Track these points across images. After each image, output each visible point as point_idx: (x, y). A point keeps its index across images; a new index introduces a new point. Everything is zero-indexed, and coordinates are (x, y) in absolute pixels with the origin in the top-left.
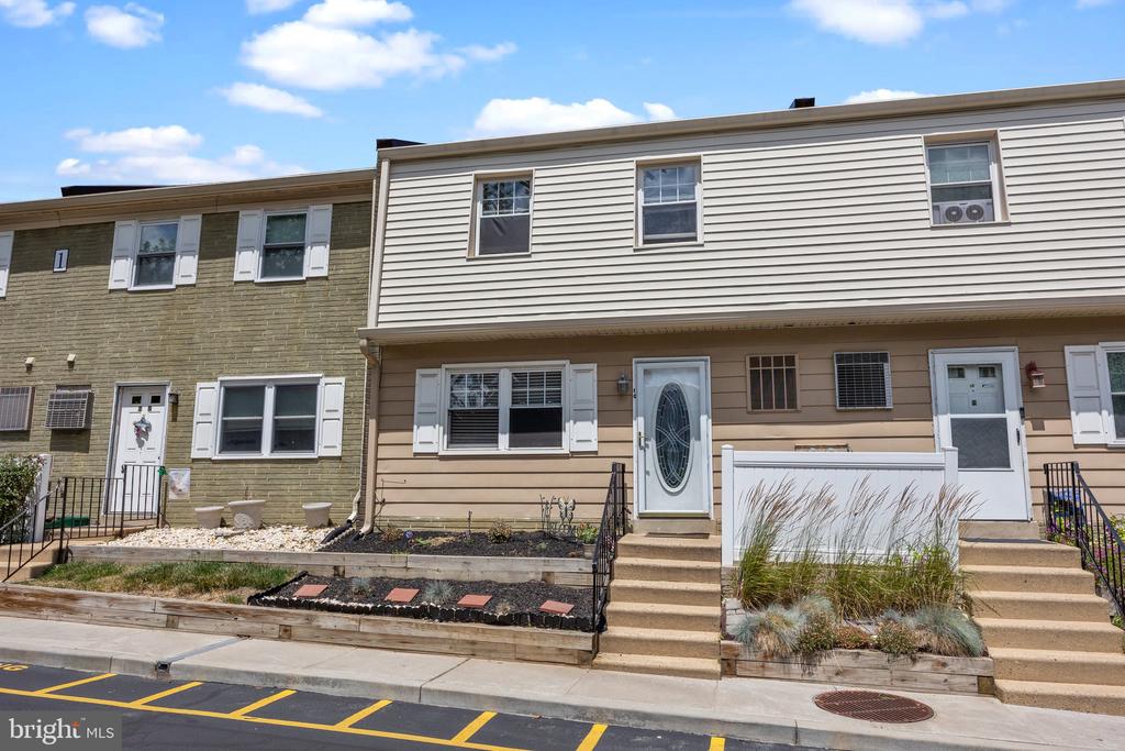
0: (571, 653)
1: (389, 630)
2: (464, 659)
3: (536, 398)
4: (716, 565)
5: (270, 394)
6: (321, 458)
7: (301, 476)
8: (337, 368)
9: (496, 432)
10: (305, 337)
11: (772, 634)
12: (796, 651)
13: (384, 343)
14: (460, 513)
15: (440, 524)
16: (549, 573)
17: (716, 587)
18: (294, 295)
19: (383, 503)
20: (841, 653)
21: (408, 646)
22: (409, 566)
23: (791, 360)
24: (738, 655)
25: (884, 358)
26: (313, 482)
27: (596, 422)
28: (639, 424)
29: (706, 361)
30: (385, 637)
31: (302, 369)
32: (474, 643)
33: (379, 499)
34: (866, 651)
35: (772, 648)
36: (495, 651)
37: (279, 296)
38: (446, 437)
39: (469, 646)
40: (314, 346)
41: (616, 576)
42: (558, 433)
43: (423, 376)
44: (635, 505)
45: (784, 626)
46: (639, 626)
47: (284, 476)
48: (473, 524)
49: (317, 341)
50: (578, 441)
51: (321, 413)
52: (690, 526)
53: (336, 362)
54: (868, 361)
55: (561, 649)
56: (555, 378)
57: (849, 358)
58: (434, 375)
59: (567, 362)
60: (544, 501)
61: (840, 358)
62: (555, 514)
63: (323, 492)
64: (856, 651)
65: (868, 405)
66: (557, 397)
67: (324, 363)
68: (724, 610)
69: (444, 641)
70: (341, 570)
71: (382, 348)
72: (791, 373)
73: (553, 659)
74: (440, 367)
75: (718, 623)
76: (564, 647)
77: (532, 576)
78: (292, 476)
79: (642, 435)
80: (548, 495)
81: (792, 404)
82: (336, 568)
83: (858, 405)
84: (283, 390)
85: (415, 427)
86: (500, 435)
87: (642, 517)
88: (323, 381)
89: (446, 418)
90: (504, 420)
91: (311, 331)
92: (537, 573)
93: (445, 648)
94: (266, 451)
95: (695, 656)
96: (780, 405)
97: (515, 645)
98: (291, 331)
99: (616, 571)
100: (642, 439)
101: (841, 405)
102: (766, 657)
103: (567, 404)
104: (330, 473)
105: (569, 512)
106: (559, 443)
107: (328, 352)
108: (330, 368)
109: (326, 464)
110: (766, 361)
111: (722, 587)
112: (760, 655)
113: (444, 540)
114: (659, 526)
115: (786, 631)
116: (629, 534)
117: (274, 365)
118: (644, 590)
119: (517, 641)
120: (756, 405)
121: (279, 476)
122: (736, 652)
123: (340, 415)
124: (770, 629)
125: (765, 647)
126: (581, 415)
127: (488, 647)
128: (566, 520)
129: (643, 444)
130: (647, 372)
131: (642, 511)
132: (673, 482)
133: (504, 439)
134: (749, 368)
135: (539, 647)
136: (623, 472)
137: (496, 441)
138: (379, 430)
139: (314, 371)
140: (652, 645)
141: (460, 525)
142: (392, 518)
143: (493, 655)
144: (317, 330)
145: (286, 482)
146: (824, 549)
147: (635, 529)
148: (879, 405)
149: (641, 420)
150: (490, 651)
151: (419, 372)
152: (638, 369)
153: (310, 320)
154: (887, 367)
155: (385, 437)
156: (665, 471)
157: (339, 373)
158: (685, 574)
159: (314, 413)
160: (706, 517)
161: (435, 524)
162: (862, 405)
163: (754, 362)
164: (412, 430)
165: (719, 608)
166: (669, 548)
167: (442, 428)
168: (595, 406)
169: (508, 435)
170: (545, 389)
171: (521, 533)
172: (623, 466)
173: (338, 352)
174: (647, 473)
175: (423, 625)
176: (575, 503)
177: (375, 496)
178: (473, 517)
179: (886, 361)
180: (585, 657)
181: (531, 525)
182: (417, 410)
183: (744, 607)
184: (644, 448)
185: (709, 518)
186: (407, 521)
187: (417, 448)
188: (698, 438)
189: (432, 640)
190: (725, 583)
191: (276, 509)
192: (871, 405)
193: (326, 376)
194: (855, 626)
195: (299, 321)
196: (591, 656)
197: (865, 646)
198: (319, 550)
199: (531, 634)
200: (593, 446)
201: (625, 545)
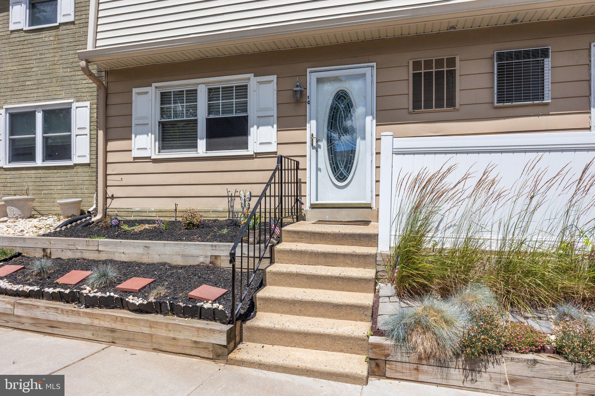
0: (205, 347)
1: (39, 314)
2: (104, 346)
3: (227, 108)
4: (371, 250)
5: (39, 117)
6: (76, 165)
7: (63, 179)
8: (85, 94)
9: (196, 139)
10: (61, 72)
11: (429, 335)
12: (457, 355)
13: (108, 68)
14: (168, 205)
15: (154, 214)
16: (216, 257)
17: (369, 273)
18: (51, 38)
19: (112, 197)
20: (512, 359)
21: (55, 331)
22: (101, 248)
23: (452, 62)
24: (388, 355)
25: (545, 53)
26: (72, 183)
27: (275, 126)
28: (312, 126)
29: (372, 67)
30: (36, 321)
31: (60, 97)
32: (113, 331)
33: (109, 194)
34: (542, 357)
35: (429, 350)
36: (133, 340)
37: (41, 40)
38: (157, 143)
39: (108, 334)
40: (67, 78)
41: (276, 260)
42: (245, 137)
43: (139, 94)
44: (308, 197)
45: (444, 325)
46: (288, 313)
47: (51, 179)
48: (179, 214)
49: (69, 74)
50: (261, 144)
51: (74, 131)
52: (354, 214)
53: (83, 90)
54: (529, 58)
55: (196, 342)
56: (242, 90)
57: (509, 56)
58: (146, 93)
59: (251, 76)
60: (230, 195)
61: (500, 57)
62: (237, 206)
63: (79, 191)
64: (531, 356)
65: (525, 100)
66: (244, 107)
67: (75, 91)
68: (377, 298)
69: (86, 327)
70: (48, 251)
71: (107, 72)
72: (452, 74)
73: (188, 352)
74: (151, 86)
75: (369, 313)
76: (198, 340)
77: (201, 259)
78: (58, 179)
79: (315, 136)
80: (232, 189)
81: (451, 103)
82: (44, 250)
83: (516, 100)
84: (49, 114)
85: (133, 136)
86: (199, 140)
87: (313, 207)
88: (74, 105)
89: (156, 128)
90: (202, 128)
91: (65, 66)
92: (206, 257)
93: (88, 334)
94: (39, 162)
95: (341, 351)
96: (439, 105)
97: (151, 335)
98: (51, 67)
99: (276, 256)
100: (315, 140)
101: (499, 101)
102: (420, 359)
103: (252, 113)
104: (83, 175)
105: (247, 203)
106: (245, 146)
107: (77, 82)
108: (79, 94)
109: (80, 169)
110: (428, 63)
111: (377, 272)
112: (414, 357)
113: (147, 226)
114: (327, 215)
115: (445, 332)
116: (302, 222)
117: (40, 94)
118: (298, 275)
119: (153, 331)
120: (416, 105)
121: (49, 179)
122: (387, 352)
123: (87, 131)
124: (427, 328)
125: (420, 349)
126: (263, 121)
127: (126, 336)
128: (245, 209)
129: (315, 144)
130: (320, 81)
131: (314, 201)
132: (341, 178)
133: (202, 143)
134: (411, 72)
135: (174, 339)
136: (298, 168)
137: (195, 146)
138: (107, 140)
139: (68, 98)
140: (296, 337)
141: (168, 214)
142: (120, 210)
143: (132, 343)
144: (68, 65)
145: (53, 184)
146: (487, 236)
147: (307, 217)
148: (537, 99)
149: (313, 123)
150: (128, 340)
151: (135, 90)
152: (312, 78)
153: (63, 58)
154: (548, 63)
155: (112, 145)
156: (335, 168)
157: (85, 98)
158: (341, 259)
159: (70, 131)
160: (368, 207)
161: (150, 214)
162: (520, 100)
163: (417, 65)
164: (130, 139)
165: (371, 296)
166: (329, 234)
167: (153, 136)
168: (275, 113)
169: (205, 140)
170: (234, 100)
171: (215, 221)
172: (298, 163)
173: (84, 82)
174: (318, 169)
175: (67, 311)
176: (251, 196)
177: (105, 193)
178: (179, 208)
179: (547, 56)
180: (220, 351)
181: (222, 215)
182: (134, 123)
183: (399, 295)
184: (317, 148)
185: (371, 208)
186: (130, 211)
187: (136, 153)
188: (364, 138)
189: (77, 326)
190: (380, 268)
191: (48, 204)
192: (529, 100)
193: (78, 101)
194: (522, 320)
195: (56, 58)
196: (226, 350)
197: (542, 350)
198: (44, 235)
199: (167, 325)
200: (273, 148)
201: (289, 232)
